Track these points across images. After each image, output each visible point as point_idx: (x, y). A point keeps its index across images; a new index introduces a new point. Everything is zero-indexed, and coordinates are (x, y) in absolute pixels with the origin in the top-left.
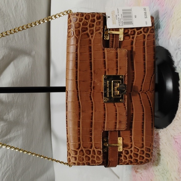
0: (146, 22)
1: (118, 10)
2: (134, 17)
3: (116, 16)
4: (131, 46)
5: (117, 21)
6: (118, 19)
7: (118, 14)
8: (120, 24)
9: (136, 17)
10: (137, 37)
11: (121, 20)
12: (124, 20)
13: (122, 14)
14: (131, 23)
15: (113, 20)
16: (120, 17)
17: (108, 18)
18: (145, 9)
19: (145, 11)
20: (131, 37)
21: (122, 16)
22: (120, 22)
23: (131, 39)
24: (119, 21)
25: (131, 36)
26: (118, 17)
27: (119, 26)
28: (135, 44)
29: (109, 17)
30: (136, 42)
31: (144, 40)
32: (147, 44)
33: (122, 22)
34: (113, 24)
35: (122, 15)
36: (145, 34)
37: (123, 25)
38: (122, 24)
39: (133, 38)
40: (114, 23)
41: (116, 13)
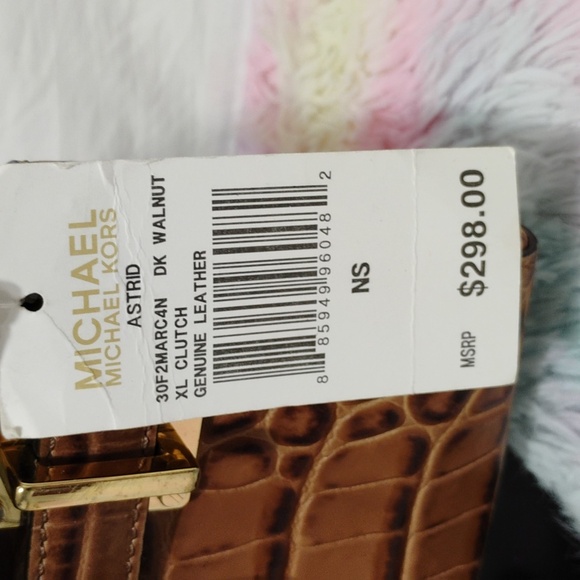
0: (468, 340)
1: (158, 201)
2: (340, 280)
3: (133, 276)
4: (270, 539)
5: (139, 346)
6: (149, 316)
7: (159, 250)
8: (174, 378)
9: (360, 285)
10: (339, 457)
11: (192, 330)
12: (218, 324)
13: (207, 244)
14: (305, 354)
15: (87, 332)
16: (178, 287)
17: (25, 313)
18: (472, 185)
19: (472, 215)
20: (279, 463)
21: (210, 274)
22: (172, 353)
23: (277, 477)
24: (160, 335)
25: (283, 452)
26: (151, 287)
27: (162, 397)
28: (311, 520)
29: (33, 303)
30: (319, 502)
31: (411, 480)
32: (427, 511)
33: (200, 351)
34: (81, 385)
35: (211, 259)
36: (430, 430)
37: (201, 390)
38: (189, 373)
39: (299, 467)
40: (93, 371)
41: (137, 248)
